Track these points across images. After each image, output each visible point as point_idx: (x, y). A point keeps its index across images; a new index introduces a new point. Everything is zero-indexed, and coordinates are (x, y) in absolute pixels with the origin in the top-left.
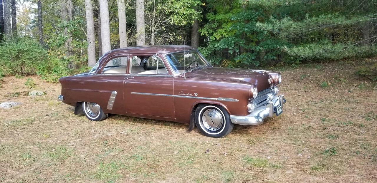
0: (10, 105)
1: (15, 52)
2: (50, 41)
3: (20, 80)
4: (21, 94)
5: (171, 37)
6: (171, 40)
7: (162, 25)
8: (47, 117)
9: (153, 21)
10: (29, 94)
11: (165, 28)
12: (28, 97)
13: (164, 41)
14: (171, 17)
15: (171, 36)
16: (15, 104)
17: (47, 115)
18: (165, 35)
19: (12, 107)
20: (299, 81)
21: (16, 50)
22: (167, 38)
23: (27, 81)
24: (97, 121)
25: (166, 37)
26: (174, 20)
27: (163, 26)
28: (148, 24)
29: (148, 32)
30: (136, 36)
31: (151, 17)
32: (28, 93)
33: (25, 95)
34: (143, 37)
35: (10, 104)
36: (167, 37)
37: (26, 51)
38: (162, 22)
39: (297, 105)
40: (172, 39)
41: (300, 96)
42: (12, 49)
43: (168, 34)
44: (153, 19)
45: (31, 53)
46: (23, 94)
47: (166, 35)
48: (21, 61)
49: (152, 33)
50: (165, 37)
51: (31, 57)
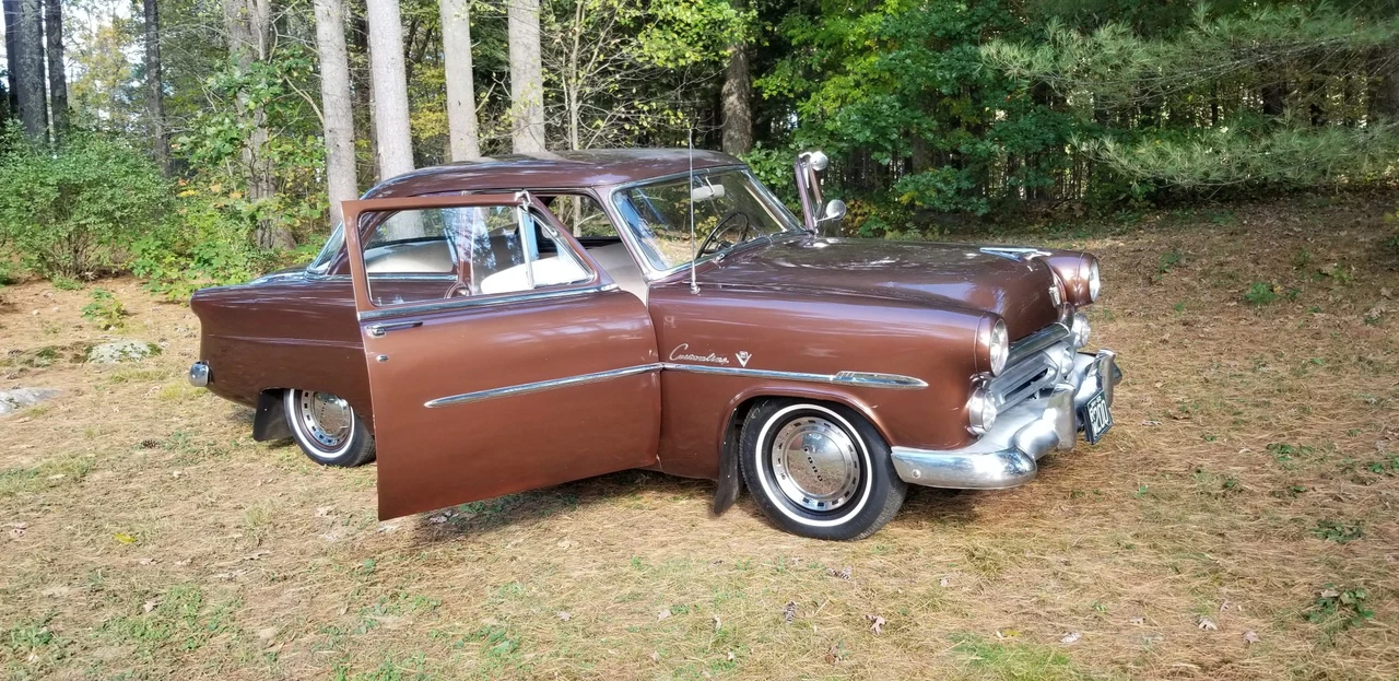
0: (11, 400)
1: (47, 190)
2: (183, 145)
3: (70, 296)
4: (61, 356)
5: (642, 116)
6: (642, 128)
7: (605, 73)
8: (148, 451)
9: (573, 56)
10: (94, 354)
11: (616, 81)
12: (89, 365)
13: (616, 131)
14: (641, 38)
15: (644, 112)
16: (31, 398)
17: (148, 444)
18: (620, 110)
19: (20, 411)
20: (1154, 278)
21: (51, 180)
22: (627, 120)
23: (90, 300)
24: (342, 466)
25: (623, 116)
26: (653, 49)
27: (610, 73)
28: (553, 70)
29: (554, 97)
30: (511, 114)
31: (564, 39)
32: (89, 350)
33: (77, 358)
34: (538, 119)
35: (10, 397)
36: (629, 116)
37: (91, 184)
38: (605, 61)
39: (1158, 385)
40: (645, 124)
41: (1165, 342)
42: (34, 181)
43: (634, 107)
44: (571, 51)
45: (110, 192)
46: (68, 355)
47: (623, 110)
48: (71, 225)
49: (569, 105)
50: (620, 119)
51: (110, 207)
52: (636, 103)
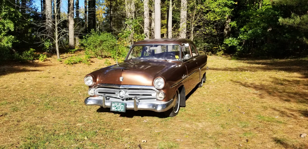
1: (98, 41)
3: (101, 60)
5: (207, 30)
6: (206, 32)
7: (200, 21)
9: (193, 18)
11: (202, 23)
13: (201, 33)
14: (208, 14)
15: (207, 29)
18: (202, 29)
21: (99, 40)
22: (203, 31)
23: (105, 61)
25: (203, 30)
26: (210, 17)
27: (201, 21)
28: (189, 21)
29: (189, 27)
30: (180, 30)
31: (192, 15)
34: (185, 31)
36: (204, 30)
37: (105, 41)
38: (200, 19)
40: (207, 32)
42: (96, 40)
43: (205, 28)
44: (193, 17)
45: (108, 42)
47: (203, 29)
48: (101, 47)
49: (192, 28)
50: (202, 31)
51: (108, 45)
52: (206, 27)
